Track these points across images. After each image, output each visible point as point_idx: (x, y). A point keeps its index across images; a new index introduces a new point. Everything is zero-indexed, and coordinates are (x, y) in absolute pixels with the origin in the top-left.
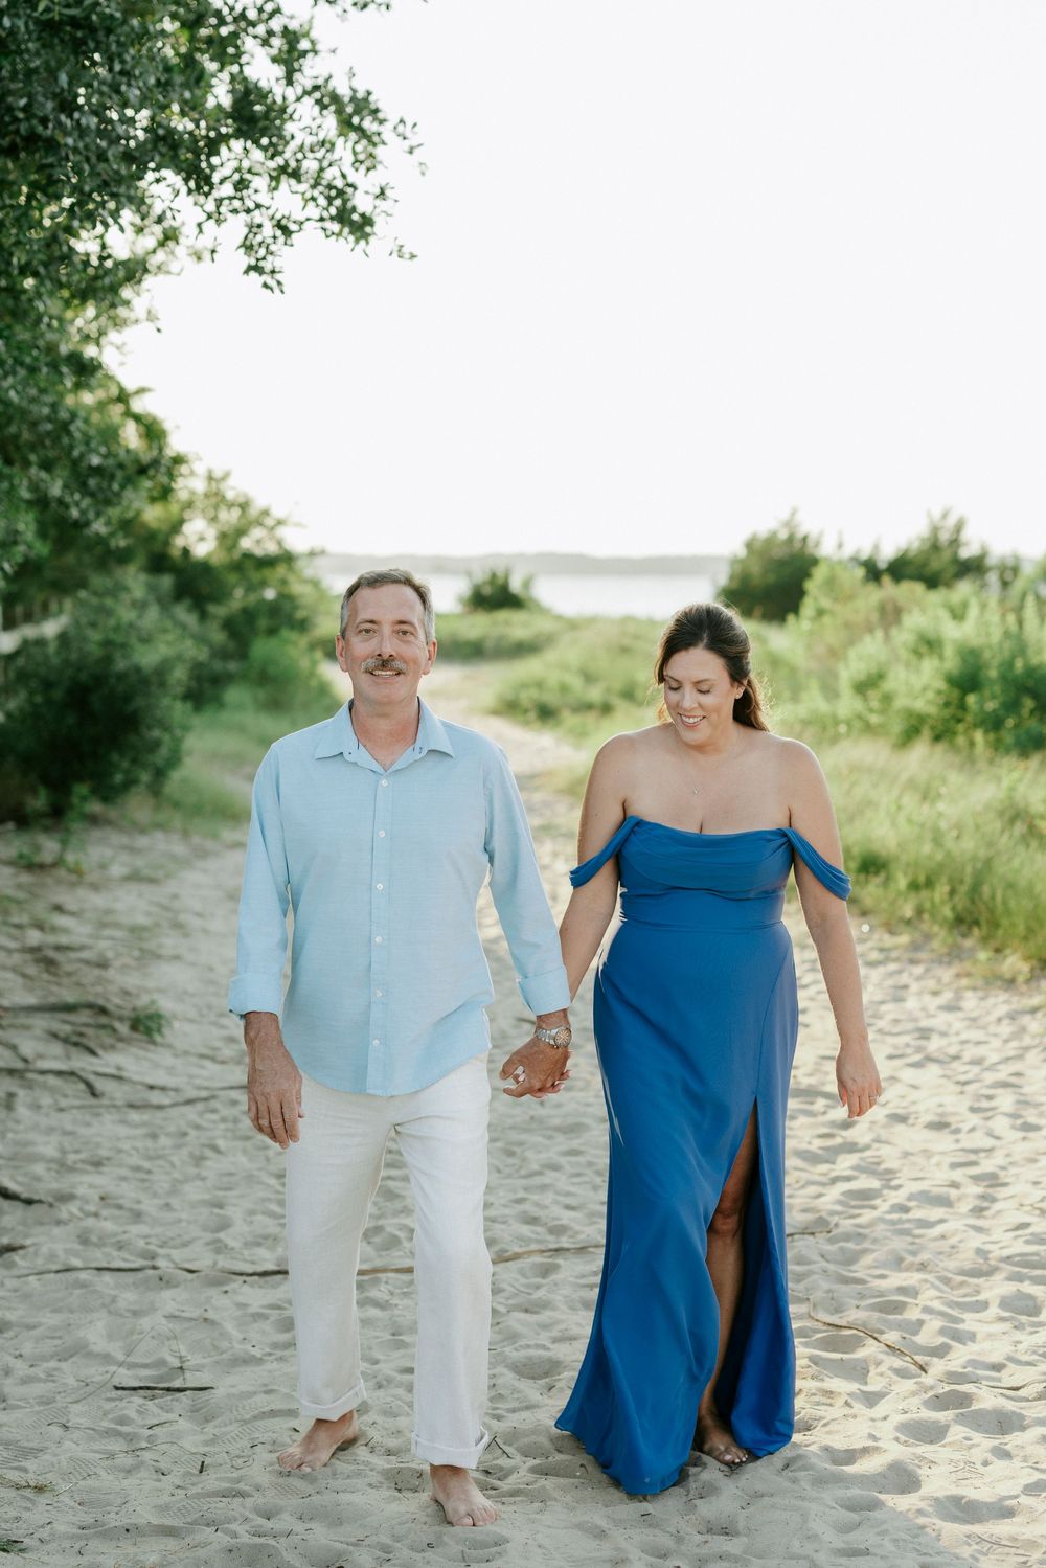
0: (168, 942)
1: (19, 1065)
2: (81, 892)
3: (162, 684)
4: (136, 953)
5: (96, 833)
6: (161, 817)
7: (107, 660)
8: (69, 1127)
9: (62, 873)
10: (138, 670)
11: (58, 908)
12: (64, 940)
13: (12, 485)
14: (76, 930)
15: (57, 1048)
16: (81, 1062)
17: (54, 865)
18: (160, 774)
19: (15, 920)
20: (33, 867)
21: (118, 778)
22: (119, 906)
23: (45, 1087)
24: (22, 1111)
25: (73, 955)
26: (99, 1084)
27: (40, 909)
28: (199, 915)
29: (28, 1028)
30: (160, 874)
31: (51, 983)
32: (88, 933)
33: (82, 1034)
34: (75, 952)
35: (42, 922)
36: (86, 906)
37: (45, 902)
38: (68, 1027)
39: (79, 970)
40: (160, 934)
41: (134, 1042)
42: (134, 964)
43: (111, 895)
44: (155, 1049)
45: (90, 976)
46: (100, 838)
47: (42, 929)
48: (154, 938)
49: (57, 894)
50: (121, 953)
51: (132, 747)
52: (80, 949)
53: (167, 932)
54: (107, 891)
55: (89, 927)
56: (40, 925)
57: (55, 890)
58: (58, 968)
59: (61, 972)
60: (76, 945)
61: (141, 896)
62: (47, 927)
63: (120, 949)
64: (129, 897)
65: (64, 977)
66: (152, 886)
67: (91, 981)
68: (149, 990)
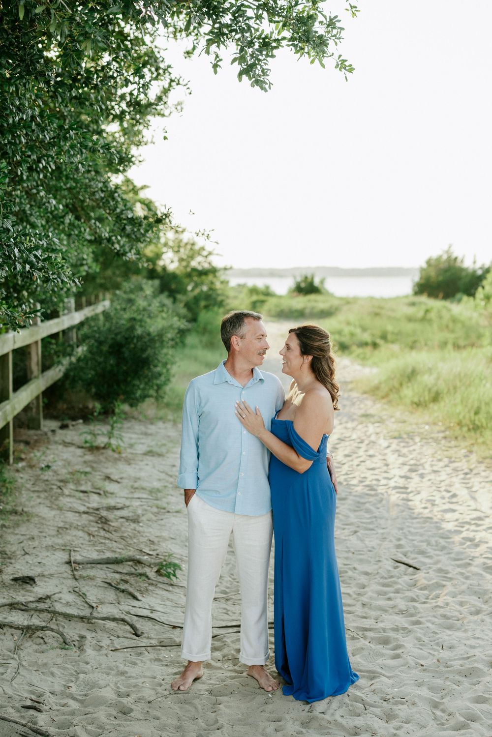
1: (86, 612)
2: (121, 466)
3: (162, 342)
4: (155, 510)
5: (127, 425)
6: (161, 413)
7: (132, 328)
8: (122, 667)
9: (109, 452)
10: (149, 334)
11: (108, 478)
12: (111, 502)
13: (80, 232)
14: (119, 494)
15: (111, 595)
16: (128, 605)
17: (105, 448)
18: (160, 389)
19: (83, 488)
20: (94, 449)
21: (139, 393)
22: (142, 474)
23: (105, 630)
24: (90, 652)
25: (119, 513)
26: (140, 625)
27: (97, 478)
29: (91, 578)
30: (164, 450)
31: (106, 538)
32: (126, 496)
33: (126, 582)
34: (119, 511)
35: (99, 489)
36: (124, 475)
37: (100, 473)
38: (118, 576)
39: (122, 526)
40: (168, 495)
41: (160, 585)
42: (154, 518)
43: (137, 467)
44: (174, 590)
45: (129, 530)
46: (129, 428)
47: (99, 494)
48: (164, 497)
49: (107, 468)
50: (146, 510)
51: (146, 377)
52: (122, 508)
53: (171, 492)
54: (135, 464)
55: (126, 491)
56: (98, 491)
57: (106, 465)
58: (109, 525)
59: (111, 528)
60: (120, 506)
61: (154, 467)
62: (102, 492)
63: (145, 507)
64: (148, 468)
65: (113, 533)
66: (160, 459)
67: (130, 534)
68: (165, 539)
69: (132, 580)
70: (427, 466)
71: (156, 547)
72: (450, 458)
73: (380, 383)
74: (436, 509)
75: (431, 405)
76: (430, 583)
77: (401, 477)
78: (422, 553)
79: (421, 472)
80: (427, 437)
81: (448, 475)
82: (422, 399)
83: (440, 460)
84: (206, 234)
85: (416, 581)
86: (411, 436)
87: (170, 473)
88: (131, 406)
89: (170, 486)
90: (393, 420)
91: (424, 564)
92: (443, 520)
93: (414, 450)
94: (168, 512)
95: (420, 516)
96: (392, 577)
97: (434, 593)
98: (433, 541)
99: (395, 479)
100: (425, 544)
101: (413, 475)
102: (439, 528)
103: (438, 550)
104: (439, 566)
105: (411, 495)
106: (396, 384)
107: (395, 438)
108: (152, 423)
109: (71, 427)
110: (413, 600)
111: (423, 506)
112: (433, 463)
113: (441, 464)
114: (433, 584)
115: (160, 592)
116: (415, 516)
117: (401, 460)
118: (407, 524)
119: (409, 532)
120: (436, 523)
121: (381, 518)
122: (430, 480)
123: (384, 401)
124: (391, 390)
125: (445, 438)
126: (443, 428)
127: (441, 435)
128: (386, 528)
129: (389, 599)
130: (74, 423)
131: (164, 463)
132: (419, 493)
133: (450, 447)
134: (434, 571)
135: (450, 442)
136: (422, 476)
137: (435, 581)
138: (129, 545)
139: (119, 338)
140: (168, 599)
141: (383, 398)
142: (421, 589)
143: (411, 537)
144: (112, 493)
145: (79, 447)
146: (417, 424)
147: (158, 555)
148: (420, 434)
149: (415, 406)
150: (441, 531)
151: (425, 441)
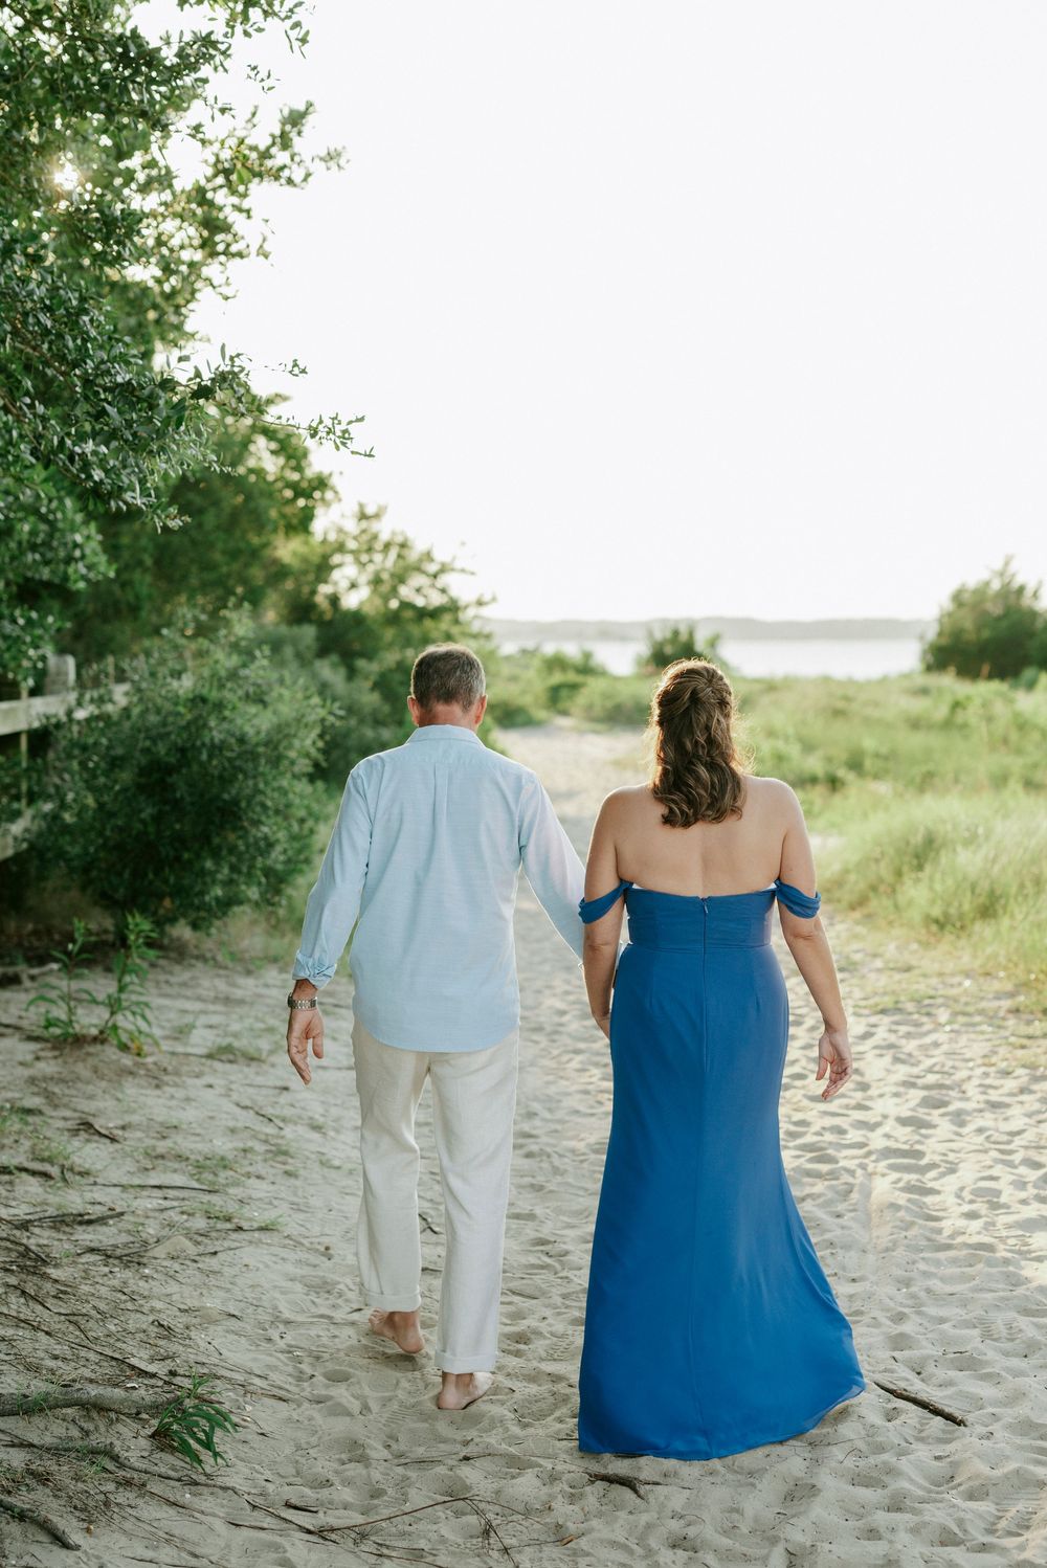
0: (258, 1189)
2: (131, 1089)
3: (276, 761)
4: (199, 1223)
5: (181, 975)
6: (279, 945)
7: (198, 724)
9: (111, 1052)
10: (242, 740)
11: (86, 1127)
12: (74, 1200)
14: (104, 1176)
17: (100, 1039)
18: (276, 882)
20: (69, 1042)
21: (215, 893)
22: (190, 1115)
25: (86, 1236)
27: (55, 1128)
28: (317, 1128)
30: (263, 1044)
31: (20, 1322)
32: (124, 1181)
33: (43, 1479)
34: (90, 1228)
35: (50, 1160)
36: (135, 1119)
37: (68, 1113)
38: (17, 1459)
39: (86, 1275)
40: (248, 1175)
41: (155, 1487)
42: (192, 1250)
43: (180, 1093)
44: (197, 1503)
45: (104, 1291)
46: (184, 984)
47: (46, 1176)
48: (236, 1184)
49: (91, 1097)
50: (171, 1226)
51: (232, 850)
52: (101, 1220)
53: (260, 1168)
54: (176, 1085)
55: (130, 1165)
56: (46, 1167)
57: (90, 1089)
58: (45, 1276)
59: (48, 1286)
60: (97, 1211)
61: (227, 1094)
62: (54, 1171)
63: (174, 1216)
64: (209, 1094)
65: (50, 1302)
66: (250, 1071)
67: (102, 1306)
68: (208, 1320)
69: (62, 1472)
70: (971, 1089)
71: (174, 1348)
72: (1033, 1067)
73: (846, 871)
74: (1003, 1219)
75: (978, 926)
76: (998, 1473)
77: (903, 1122)
78: (967, 1363)
79: (954, 1106)
80: (970, 1009)
81: (1029, 1115)
82: (952, 911)
83: (1007, 1073)
84: (338, 429)
85: (955, 1465)
86: (925, 1006)
87: (269, 1111)
88: (195, 926)
89: (260, 1147)
90: (879, 963)
91: (978, 1403)
92: (1025, 1254)
93: (936, 1045)
94: (240, 1229)
95: (960, 1239)
96: (880, 1449)
97: (1013, 1511)
98: (999, 1320)
99: (888, 1127)
100: (976, 1332)
101: (935, 1116)
102: (1015, 1281)
103: (1016, 1355)
104: (1023, 1410)
105: (932, 1174)
106: (885, 870)
107: (883, 1012)
108: (249, 973)
109: (27, 983)
110: (948, 1539)
111: (966, 1208)
112: (988, 1081)
113: (1010, 1084)
114: (1006, 1477)
115: (150, 1511)
116: (942, 1239)
117: (903, 1071)
118: (922, 1266)
119: (928, 1291)
120: (1006, 1262)
121: (847, 1247)
122: (980, 1130)
123: (857, 915)
124: (874, 888)
125: (1016, 1011)
126: (1009, 987)
127: (1006, 1004)
128: (862, 1279)
129: (872, 1534)
130: (35, 971)
131: (259, 1080)
132: (953, 1171)
133: (1030, 1037)
134: (1009, 1427)
135: (1029, 1023)
136: (959, 1119)
137: (1012, 1466)
138: (87, 1343)
139: (161, 749)
140: (170, 1538)
141: (852, 907)
142: (971, 1496)
143: (932, 1311)
144: (84, 1174)
145: (31, 1038)
146: (941, 975)
147: (173, 1373)
148: (950, 1000)
149: (934, 928)
150: (1020, 1291)
151: (961, 1019)
